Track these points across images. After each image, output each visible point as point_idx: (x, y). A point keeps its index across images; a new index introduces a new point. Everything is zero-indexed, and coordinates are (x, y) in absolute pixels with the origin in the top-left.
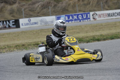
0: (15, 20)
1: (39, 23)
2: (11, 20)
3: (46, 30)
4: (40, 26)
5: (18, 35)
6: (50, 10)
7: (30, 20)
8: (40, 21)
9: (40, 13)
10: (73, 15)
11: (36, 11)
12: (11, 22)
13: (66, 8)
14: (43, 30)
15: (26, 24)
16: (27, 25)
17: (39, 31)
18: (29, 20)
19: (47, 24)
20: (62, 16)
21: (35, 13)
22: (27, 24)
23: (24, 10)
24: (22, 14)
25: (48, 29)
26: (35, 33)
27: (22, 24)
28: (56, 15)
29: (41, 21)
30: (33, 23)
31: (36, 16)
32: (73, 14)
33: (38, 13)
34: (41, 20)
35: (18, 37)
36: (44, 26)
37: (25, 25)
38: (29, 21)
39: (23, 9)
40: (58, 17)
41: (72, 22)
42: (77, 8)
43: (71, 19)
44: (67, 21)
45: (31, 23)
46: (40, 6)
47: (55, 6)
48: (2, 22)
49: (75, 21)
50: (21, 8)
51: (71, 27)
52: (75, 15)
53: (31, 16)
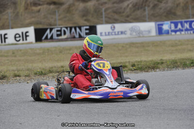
0: (90, 27)
1: (128, 33)
2: (83, 26)
3: (139, 45)
4: (129, 38)
6: (147, 13)
7: (114, 27)
8: (130, 29)
9: (131, 17)
10: (183, 22)
11: (124, 14)
12: (83, 29)
13: (173, 11)
14: (133, 44)
15: (107, 34)
16: (109, 35)
17: (128, 46)
18: (111, 28)
19: (141, 35)
20: (166, 22)
21: (122, 16)
22: (109, 33)
23: (105, 11)
24: (102, 17)
25: (142, 43)
26: (120, 48)
27: (101, 33)
28: (156, 21)
29: (132, 30)
30: (118, 32)
31: (124, 21)
32: (183, 20)
33: (128, 16)
34: (132, 28)
36: (136, 37)
37: (106, 35)
38: (113, 29)
39: (103, 9)
40: (158, 25)
41: (181, 33)
42: (190, 12)
43: (180, 29)
44: (172, 31)
45: (115, 32)
46: (130, 6)
47: (155, 6)
48: (69, 29)
49: (186, 32)
50: (101, 7)
51: (179, 41)
52: (186, 22)
53: (116, 21)
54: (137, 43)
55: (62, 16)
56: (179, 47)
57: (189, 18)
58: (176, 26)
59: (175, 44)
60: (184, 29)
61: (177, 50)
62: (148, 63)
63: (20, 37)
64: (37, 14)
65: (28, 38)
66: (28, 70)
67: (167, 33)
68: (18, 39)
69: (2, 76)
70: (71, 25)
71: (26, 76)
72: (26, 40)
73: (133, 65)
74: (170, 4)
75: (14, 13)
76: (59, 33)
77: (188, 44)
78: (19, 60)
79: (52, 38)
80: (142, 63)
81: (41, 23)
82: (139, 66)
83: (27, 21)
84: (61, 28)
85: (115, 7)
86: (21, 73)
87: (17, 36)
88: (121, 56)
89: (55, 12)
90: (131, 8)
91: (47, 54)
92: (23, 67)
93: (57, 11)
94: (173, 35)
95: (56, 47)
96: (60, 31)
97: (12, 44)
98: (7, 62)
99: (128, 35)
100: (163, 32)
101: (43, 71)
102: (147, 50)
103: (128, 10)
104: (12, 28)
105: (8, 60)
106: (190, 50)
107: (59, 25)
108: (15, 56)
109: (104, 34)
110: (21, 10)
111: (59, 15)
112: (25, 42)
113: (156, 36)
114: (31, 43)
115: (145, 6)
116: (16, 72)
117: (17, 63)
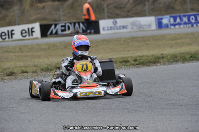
1: (130, 27)
4: (131, 32)
5: (97, 46)
6: (147, 8)
7: (116, 22)
8: (131, 24)
9: (132, 12)
10: (182, 17)
11: (125, 9)
14: (135, 38)
15: (109, 28)
16: (111, 29)
17: (129, 41)
18: (113, 22)
19: (142, 29)
20: (165, 16)
21: (123, 11)
22: (111, 27)
23: (107, 7)
24: (104, 13)
25: (143, 37)
26: (122, 42)
27: (104, 28)
28: (155, 15)
29: (133, 24)
30: (120, 27)
31: (125, 15)
32: (182, 15)
33: (129, 11)
34: (133, 22)
35: (97, 48)
36: (136, 32)
37: (108, 30)
39: (105, 5)
40: (158, 19)
41: (180, 27)
42: (189, 6)
43: (179, 22)
44: (171, 25)
45: (117, 27)
46: (131, 1)
48: (73, 24)
49: (185, 26)
50: (103, 3)
51: (179, 35)
52: (185, 16)
53: (118, 16)
54: (139, 38)
55: (66, 12)
56: (179, 41)
57: (187, 12)
59: (174, 38)
60: (182, 23)
61: (176, 44)
62: (149, 58)
63: (26, 32)
64: (42, 11)
65: (34, 33)
67: (167, 26)
68: (24, 35)
69: (10, 72)
70: (75, 21)
71: (33, 72)
72: (32, 35)
73: (135, 60)
75: (20, 9)
76: (63, 28)
77: (187, 38)
79: (56, 33)
80: (144, 58)
81: (46, 19)
82: (141, 61)
83: (33, 18)
84: (65, 23)
86: (28, 69)
87: (24, 32)
88: (123, 51)
89: (59, 8)
90: (131, 4)
91: (52, 49)
92: (30, 63)
93: (61, 7)
94: (173, 29)
95: (61, 43)
96: (64, 26)
97: (20, 40)
98: (14, 57)
99: (129, 29)
100: (163, 25)
101: (49, 67)
102: (148, 44)
103: (129, 5)
104: (19, 24)
105: (15, 56)
106: (189, 44)
107: (64, 21)
108: (22, 52)
109: (106, 28)
110: (27, 7)
111: (63, 12)
112: (31, 37)
113: (157, 30)
114: (37, 38)
116: (24, 69)
117: (24, 59)
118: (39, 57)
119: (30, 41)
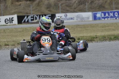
0: (52, 15)
1: (75, 18)
2: (47, 14)
3: (82, 26)
4: (76, 22)
6: (87, 6)
7: (67, 15)
8: (76, 17)
9: (77, 9)
10: (109, 13)
11: (73, 7)
13: (103, 5)
14: (78, 25)
17: (75, 27)
18: (65, 15)
19: (83, 20)
20: (98, 12)
21: (72, 8)
23: (61, 5)
24: (59, 9)
25: (84, 25)
26: (70, 28)
28: (92, 12)
29: (78, 17)
30: (69, 18)
31: (73, 11)
32: (109, 11)
33: (75, 9)
34: (78, 16)
36: (80, 22)
38: (66, 16)
40: (94, 14)
41: (108, 19)
42: (114, 6)
43: (107, 16)
44: (103, 18)
45: (67, 18)
46: (77, 2)
47: (92, 2)
48: (38, 16)
49: (111, 19)
50: (58, 3)
51: (107, 24)
52: (111, 12)
53: (68, 11)
54: (80, 25)
55: (34, 8)
56: (107, 28)
57: (113, 10)
58: (105, 15)
59: (104, 26)
60: (110, 17)
61: (105, 29)
62: (88, 38)
63: (8, 21)
64: (19, 7)
65: (13, 21)
66: (13, 41)
67: (99, 19)
68: (7, 22)
70: (40, 14)
71: (12, 45)
72: (12, 23)
74: (101, 1)
75: (4, 6)
76: (32, 18)
77: (112, 26)
78: (8, 35)
79: (28, 21)
80: (84, 38)
81: (21, 13)
83: (13, 11)
84: (34, 15)
85: (67, 3)
86: (9, 43)
87: (7, 20)
89: (30, 5)
90: (77, 4)
91: (25, 31)
92: (10, 40)
93: (31, 5)
94: (103, 20)
95: (31, 28)
96: (33, 17)
97: (4, 25)
99: (75, 20)
100: (97, 18)
102: (87, 29)
103: (75, 5)
104: (3, 15)
105: (1, 35)
106: (114, 30)
107: (33, 14)
108: (5, 33)
110: (9, 4)
111: (33, 8)
112: (11, 24)
113: (93, 21)
114: (15, 25)
115: (86, 2)
116: (6, 43)
117: (7, 37)
118: (16, 36)
119: (11, 26)
